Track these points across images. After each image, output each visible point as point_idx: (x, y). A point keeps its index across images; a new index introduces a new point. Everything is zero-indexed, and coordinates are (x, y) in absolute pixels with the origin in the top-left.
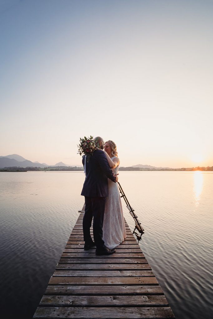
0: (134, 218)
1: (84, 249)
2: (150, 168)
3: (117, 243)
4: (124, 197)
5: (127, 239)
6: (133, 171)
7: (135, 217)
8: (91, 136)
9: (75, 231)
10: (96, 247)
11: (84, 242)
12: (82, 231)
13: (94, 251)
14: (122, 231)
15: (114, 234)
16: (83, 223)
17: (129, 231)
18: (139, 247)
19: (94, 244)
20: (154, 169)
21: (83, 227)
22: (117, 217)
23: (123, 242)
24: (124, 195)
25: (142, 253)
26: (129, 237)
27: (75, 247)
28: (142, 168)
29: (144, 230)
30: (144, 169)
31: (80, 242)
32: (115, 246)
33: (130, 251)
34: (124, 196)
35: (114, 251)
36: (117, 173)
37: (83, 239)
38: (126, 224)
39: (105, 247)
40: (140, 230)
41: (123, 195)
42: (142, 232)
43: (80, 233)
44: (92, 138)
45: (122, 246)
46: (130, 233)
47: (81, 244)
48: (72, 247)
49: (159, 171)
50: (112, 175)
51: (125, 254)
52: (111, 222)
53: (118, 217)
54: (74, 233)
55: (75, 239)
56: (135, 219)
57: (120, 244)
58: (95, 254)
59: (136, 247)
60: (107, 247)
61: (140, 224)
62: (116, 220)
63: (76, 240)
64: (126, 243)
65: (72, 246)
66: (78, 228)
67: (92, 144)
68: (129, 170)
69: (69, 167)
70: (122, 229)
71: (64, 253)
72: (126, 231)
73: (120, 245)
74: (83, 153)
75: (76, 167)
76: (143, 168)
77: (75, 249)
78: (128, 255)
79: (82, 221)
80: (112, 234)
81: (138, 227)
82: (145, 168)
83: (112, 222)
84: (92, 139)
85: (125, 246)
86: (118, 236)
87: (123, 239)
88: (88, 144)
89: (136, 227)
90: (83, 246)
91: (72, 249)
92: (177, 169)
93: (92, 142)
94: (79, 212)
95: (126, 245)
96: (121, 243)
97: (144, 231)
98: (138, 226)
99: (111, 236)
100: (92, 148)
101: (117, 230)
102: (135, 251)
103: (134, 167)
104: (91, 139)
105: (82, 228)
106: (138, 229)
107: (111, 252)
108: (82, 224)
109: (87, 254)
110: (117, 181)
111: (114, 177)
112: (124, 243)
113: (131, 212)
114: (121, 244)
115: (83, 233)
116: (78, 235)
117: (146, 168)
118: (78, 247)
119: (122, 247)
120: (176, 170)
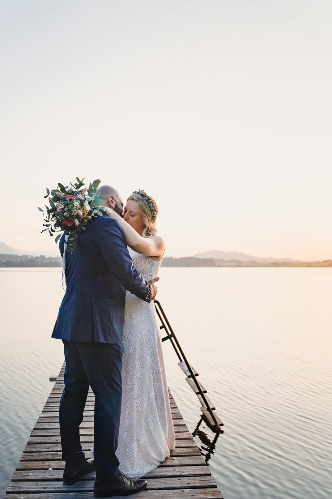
0: (197, 393)
1: (62, 483)
2: (243, 261)
3: (151, 464)
4: (173, 338)
5: (179, 450)
6: (198, 266)
7: (201, 393)
8: (77, 179)
9: (38, 433)
10: (95, 476)
11: (64, 463)
12: (58, 432)
13: (90, 485)
14: (165, 431)
15: (144, 439)
16: (60, 412)
17: (183, 429)
18: (207, 472)
19: (90, 468)
20: (253, 264)
21: (61, 422)
22: (152, 395)
23: (167, 458)
24: (173, 335)
25: (215, 487)
26: (182, 445)
27: (40, 477)
28: (222, 261)
29: (222, 425)
30: (226, 261)
31: (52, 463)
32: (144, 470)
33: (184, 482)
34: (171, 336)
35: (142, 485)
36: (154, 277)
37: (60, 455)
38: (175, 411)
39: (120, 474)
40: (213, 423)
41: (170, 333)
42: (217, 429)
43: (53, 439)
44: (81, 184)
45: (165, 469)
46: (185, 435)
47: (56, 468)
48: (30, 478)
49: (266, 266)
50: (136, 282)
51: (172, 491)
52: (135, 409)
53: (156, 395)
54: (35, 440)
55: (39, 455)
56: (200, 395)
57: (158, 464)
58: (92, 494)
59: (201, 473)
60: (125, 476)
61: (214, 409)
62: (150, 404)
63: (42, 458)
64: (176, 461)
65: (32, 475)
66: (47, 426)
67: (77, 204)
68: (188, 265)
69: (24, 256)
70: (164, 425)
71: (8, 493)
72: (174, 429)
73: (159, 467)
74: (59, 229)
75: (43, 257)
76: (225, 259)
77: (40, 483)
78: (179, 493)
79: (58, 405)
80: (138, 440)
81: (209, 417)
82: (228, 260)
83: (138, 410)
84: (82, 188)
85: (171, 469)
86: (153, 443)
87: (165, 452)
88: (66, 205)
89: (204, 417)
90: (60, 474)
91: (31, 483)
92: (312, 263)
93: (77, 199)
94: (52, 380)
95: (175, 468)
96: (161, 463)
97: (222, 428)
98: (208, 414)
99: (135, 445)
100: (78, 216)
101: (152, 429)
102: (198, 482)
103: (201, 258)
104: (78, 187)
105: (58, 425)
106: (208, 424)
107: (135, 488)
108: (57, 414)
109: (72, 494)
110: (153, 298)
111: (143, 288)
112: (168, 463)
113: (191, 379)
114: (162, 465)
115: (59, 439)
116: (47, 445)
117: (231, 261)
118: (47, 476)
119: (163, 474)
120: (309, 265)
